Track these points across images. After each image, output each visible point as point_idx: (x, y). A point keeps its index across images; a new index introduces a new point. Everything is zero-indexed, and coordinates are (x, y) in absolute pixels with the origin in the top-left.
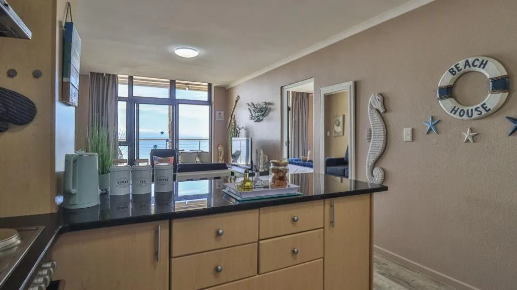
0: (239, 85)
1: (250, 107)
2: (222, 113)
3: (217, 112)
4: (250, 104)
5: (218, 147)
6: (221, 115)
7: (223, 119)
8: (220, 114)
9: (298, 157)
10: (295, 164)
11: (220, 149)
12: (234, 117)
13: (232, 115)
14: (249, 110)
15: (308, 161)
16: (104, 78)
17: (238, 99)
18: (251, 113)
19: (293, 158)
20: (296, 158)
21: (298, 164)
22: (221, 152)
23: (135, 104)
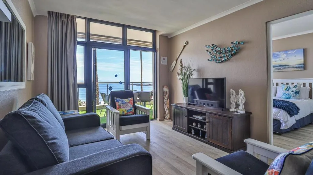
0: (180, 34)
2: (166, 58)
3: (162, 58)
4: (211, 46)
5: (163, 88)
7: (166, 64)
8: (164, 59)
11: (166, 89)
12: (181, 61)
13: (177, 59)
16: (63, 21)
17: (187, 45)
22: (166, 92)
23: (92, 48)
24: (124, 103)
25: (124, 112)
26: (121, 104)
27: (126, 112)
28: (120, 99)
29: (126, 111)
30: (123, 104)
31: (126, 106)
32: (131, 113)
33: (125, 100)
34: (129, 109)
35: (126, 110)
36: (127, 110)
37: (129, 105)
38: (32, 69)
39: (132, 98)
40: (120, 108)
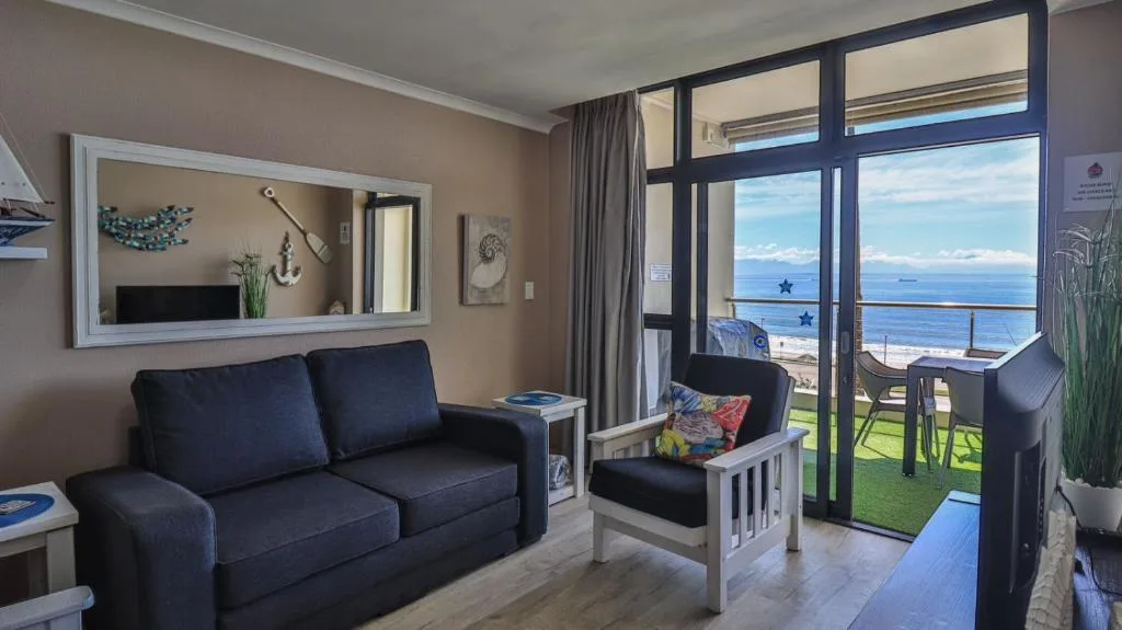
2: (1112, 166)
3: (1079, 166)
23: (694, 187)
24: (691, 412)
25: (678, 450)
26: (678, 411)
27: (684, 451)
28: (688, 391)
29: (688, 447)
30: (684, 413)
31: (695, 424)
33: (707, 398)
34: (702, 440)
35: (687, 442)
36: (690, 443)
37: (709, 424)
38: (483, 276)
39: (748, 398)
40: (670, 428)
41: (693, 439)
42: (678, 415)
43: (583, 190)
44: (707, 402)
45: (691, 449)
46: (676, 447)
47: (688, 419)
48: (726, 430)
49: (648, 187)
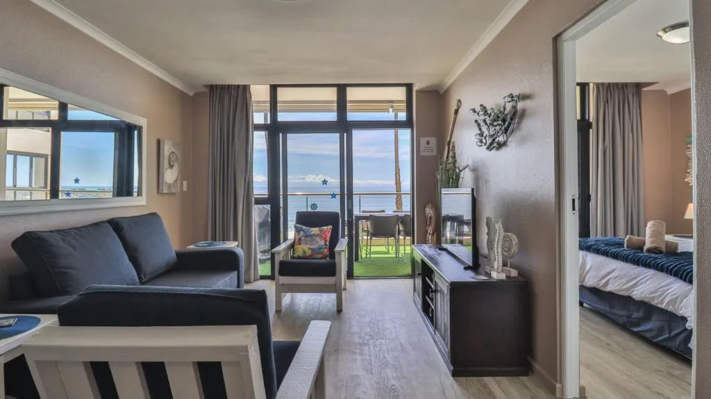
1: (476, 117)
2: (433, 140)
3: (423, 141)
4: (478, 109)
5: (425, 207)
6: (431, 145)
7: (434, 153)
8: (428, 143)
9: (615, 235)
10: (605, 254)
11: (429, 211)
12: (453, 147)
13: (449, 142)
14: (475, 125)
15: (649, 251)
17: (459, 107)
18: (480, 129)
19: (599, 237)
20: (610, 236)
21: (616, 256)
22: (431, 218)
23: (281, 135)
24: (309, 236)
26: (303, 236)
27: (309, 253)
28: (304, 227)
29: (310, 251)
30: (305, 237)
31: (313, 240)
32: (320, 256)
33: (314, 229)
34: (316, 247)
35: (310, 249)
36: (312, 249)
37: (318, 239)
38: (170, 176)
39: (331, 227)
40: (300, 244)
41: (312, 247)
42: (303, 238)
43: (217, 130)
44: (315, 230)
45: (312, 252)
46: (304, 252)
47: (309, 239)
48: (326, 241)
49: (255, 133)
